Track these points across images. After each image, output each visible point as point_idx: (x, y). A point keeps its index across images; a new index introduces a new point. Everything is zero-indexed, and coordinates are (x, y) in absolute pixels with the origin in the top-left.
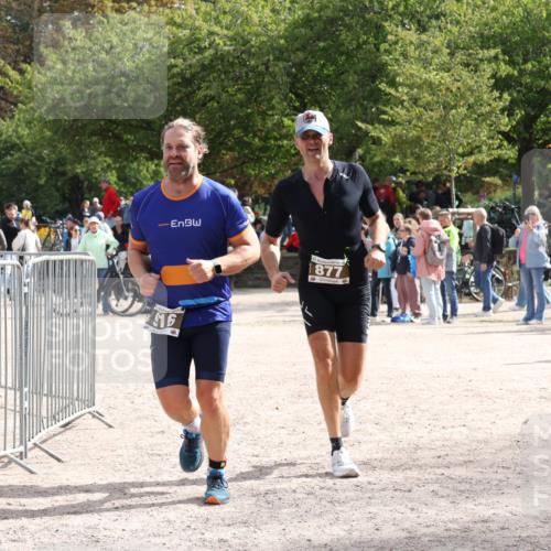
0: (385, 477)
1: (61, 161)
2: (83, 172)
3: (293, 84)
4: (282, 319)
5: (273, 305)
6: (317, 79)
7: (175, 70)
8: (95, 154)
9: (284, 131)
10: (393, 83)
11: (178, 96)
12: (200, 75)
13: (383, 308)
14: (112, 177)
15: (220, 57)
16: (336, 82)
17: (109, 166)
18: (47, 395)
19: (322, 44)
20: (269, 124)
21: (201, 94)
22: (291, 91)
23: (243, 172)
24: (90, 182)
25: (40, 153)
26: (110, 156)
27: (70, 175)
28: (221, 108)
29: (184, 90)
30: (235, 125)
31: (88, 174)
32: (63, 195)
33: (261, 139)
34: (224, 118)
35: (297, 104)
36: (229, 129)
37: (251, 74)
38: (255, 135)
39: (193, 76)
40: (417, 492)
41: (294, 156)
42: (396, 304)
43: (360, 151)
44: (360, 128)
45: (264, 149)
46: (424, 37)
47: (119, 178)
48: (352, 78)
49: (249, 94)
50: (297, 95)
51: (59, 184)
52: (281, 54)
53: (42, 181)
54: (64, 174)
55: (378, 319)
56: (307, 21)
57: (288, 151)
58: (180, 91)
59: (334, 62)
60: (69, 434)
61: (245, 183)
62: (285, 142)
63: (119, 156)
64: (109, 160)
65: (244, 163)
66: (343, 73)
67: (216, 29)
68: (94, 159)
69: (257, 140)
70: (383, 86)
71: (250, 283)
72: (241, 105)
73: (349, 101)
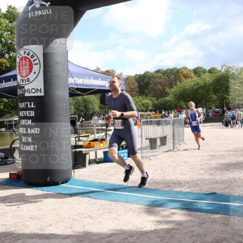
0: (232, 153)
1: (176, 103)
3: (214, 90)
5: (211, 125)
6: (218, 89)
7: (195, 88)
8: (182, 102)
9: (212, 97)
10: (230, 89)
11: (195, 93)
12: (199, 89)
13: (230, 126)
14: (184, 106)
15: (202, 86)
16: (221, 89)
17: (184, 104)
19: (218, 83)
20: (210, 96)
21: (199, 92)
23: (205, 104)
25: (173, 102)
26: (184, 102)
29: (196, 91)
35: (214, 93)
36: (203, 97)
37: (207, 88)
38: (208, 98)
39: (197, 89)
40: (238, 155)
41: (214, 101)
43: (225, 100)
45: (209, 100)
46: (235, 81)
47: (186, 106)
48: (223, 88)
49: (207, 92)
52: (212, 85)
56: (216, 80)
59: (220, 86)
60: (180, 146)
62: (213, 99)
63: (186, 102)
67: (201, 81)
72: (205, 93)
73: (223, 92)
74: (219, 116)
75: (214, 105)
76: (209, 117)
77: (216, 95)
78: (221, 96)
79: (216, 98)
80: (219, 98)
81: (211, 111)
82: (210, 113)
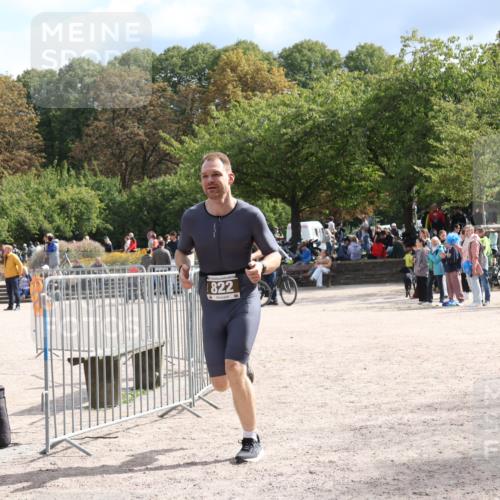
3: (368, 143)
5: (359, 296)
7: (286, 137)
9: (363, 175)
10: (438, 139)
11: (289, 155)
12: (303, 139)
13: (436, 296)
15: (317, 126)
19: (387, 114)
20: (352, 171)
21: (304, 152)
22: (367, 148)
23: (334, 205)
28: (319, 160)
29: (293, 150)
30: (328, 172)
33: (346, 181)
34: (320, 168)
35: (371, 156)
36: (325, 175)
37: (338, 137)
38: (342, 179)
39: (299, 140)
41: (370, 192)
42: (446, 293)
43: (416, 187)
44: (416, 171)
45: (349, 188)
46: (459, 106)
48: (409, 136)
49: (338, 151)
50: (371, 150)
52: (359, 122)
55: (433, 304)
56: (377, 99)
57: (366, 189)
58: (290, 151)
59: (397, 126)
61: (336, 213)
62: (364, 183)
65: (335, 198)
66: (403, 133)
67: (314, 107)
69: (344, 182)
70: (431, 141)
71: (342, 281)
72: (332, 157)
73: (408, 153)
75: (370, 209)
76: (347, 262)
77: (376, 167)
78: (398, 171)
79: (379, 179)
80: (391, 177)
81: (359, 235)
82: (353, 244)
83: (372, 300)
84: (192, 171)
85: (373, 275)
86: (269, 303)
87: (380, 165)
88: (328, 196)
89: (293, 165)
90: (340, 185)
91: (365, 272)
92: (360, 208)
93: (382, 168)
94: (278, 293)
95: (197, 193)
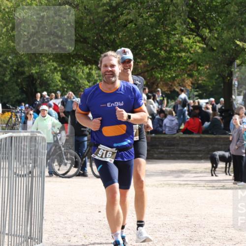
2: (36, 73)
3: (190, 13)
4: (177, 182)
5: (172, 172)
6: (208, 9)
8: (46, 60)
9: (183, 46)
11: (107, 19)
12: (123, 4)
14: (57, 77)
17: (55, 68)
18: (8, 234)
20: (172, 41)
21: (122, 18)
22: (189, 17)
23: (152, 75)
24: (42, 80)
25: (6, 58)
26: (56, 62)
27: (27, 74)
28: (137, 28)
29: (111, 15)
30: (147, 40)
31: (40, 74)
32: (22, 89)
33: (165, 51)
34: (139, 36)
35: (193, 27)
36: (143, 44)
37: (160, 4)
38: (161, 49)
39: (118, 5)
41: (189, 64)
43: (237, 62)
44: (238, 45)
45: (168, 59)
47: (63, 78)
48: (233, 8)
49: (158, 19)
50: (193, 20)
51: (19, 81)
53: (7, 79)
54: (23, 73)
57: (185, 61)
58: (108, 16)
61: (153, 83)
62: (184, 54)
63: (63, 62)
64: (55, 64)
65: (153, 69)
66: (227, 4)
68: (45, 63)
69: (163, 52)
71: (156, 155)
72: (152, 26)
73: (231, 25)
74: (206, 131)
75: (188, 82)
76: (162, 136)
77: (198, 38)
78: (220, 43)
79: (200, 51)
80: (213, 50)
81: (175, 108)
82: (169, 117)
83: (186, 177)
84: (4, 30)
85: (187, 151)
86: (78, 175)
87: (201, 36)
88: (145, 66)
89: (111, 32)
90: (159, 54)
91: (180, 147)
92: (178, 80)
93: (203, 39)
94: (88, 164)
95: (8, 54)
